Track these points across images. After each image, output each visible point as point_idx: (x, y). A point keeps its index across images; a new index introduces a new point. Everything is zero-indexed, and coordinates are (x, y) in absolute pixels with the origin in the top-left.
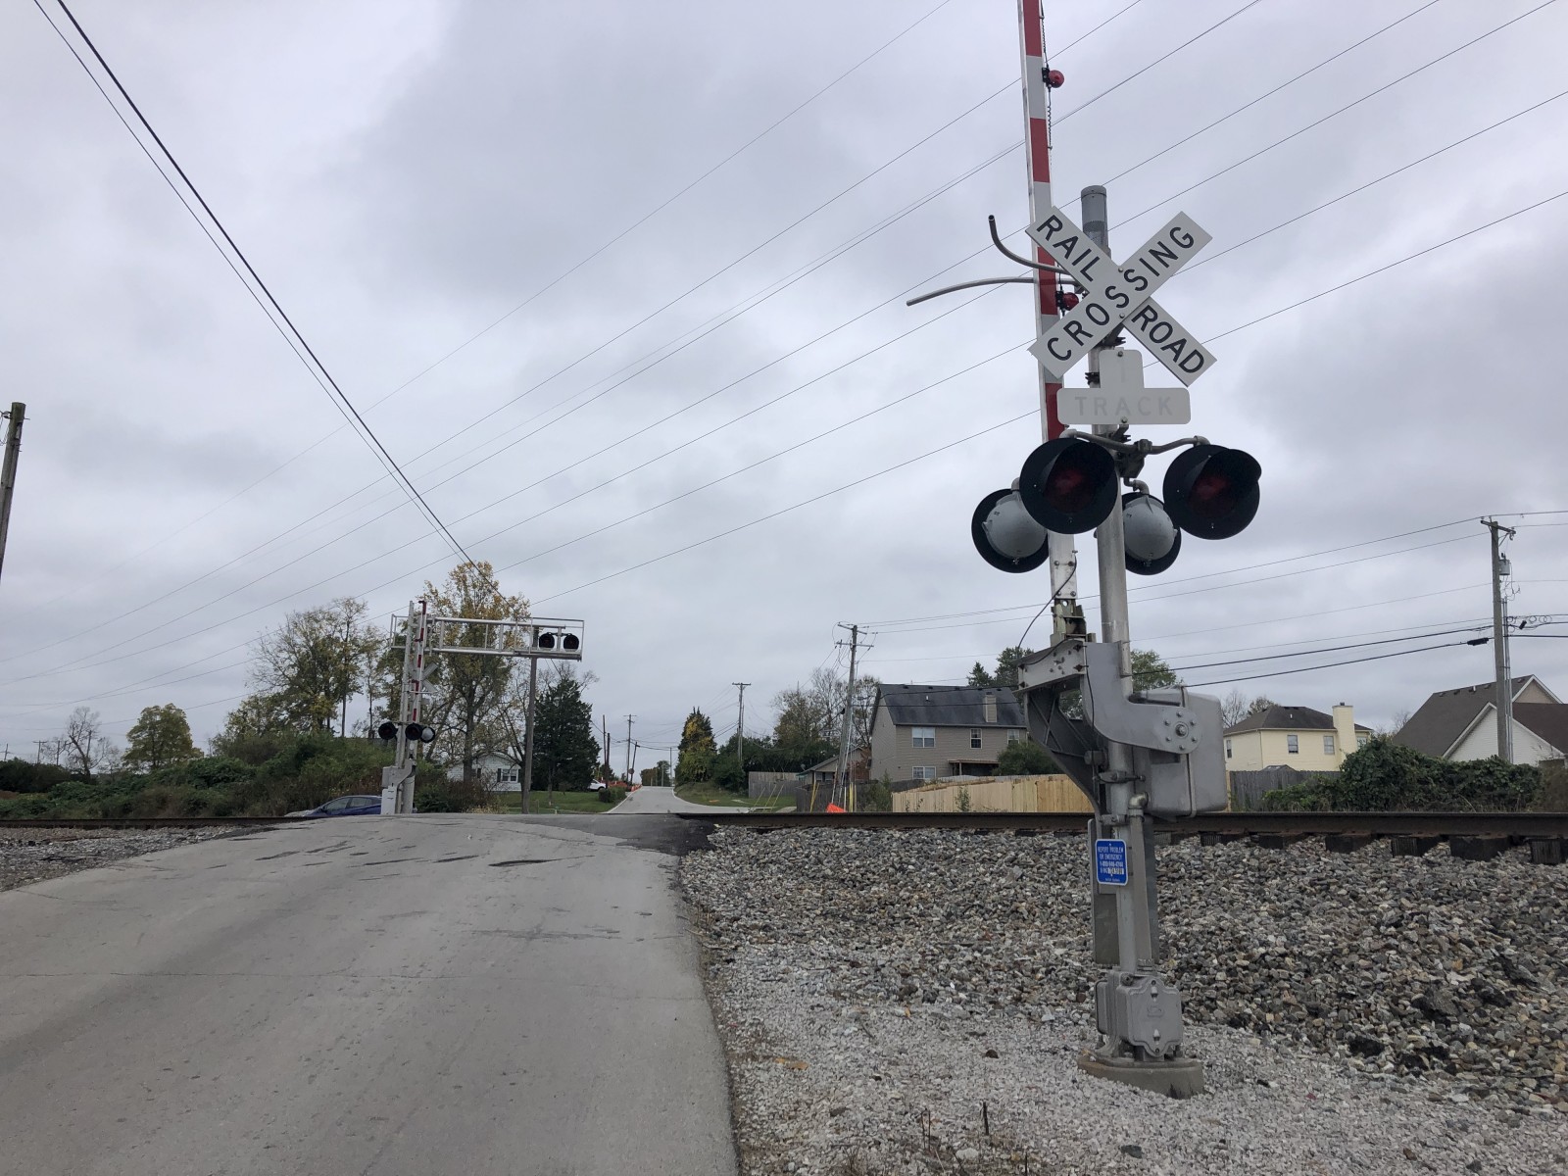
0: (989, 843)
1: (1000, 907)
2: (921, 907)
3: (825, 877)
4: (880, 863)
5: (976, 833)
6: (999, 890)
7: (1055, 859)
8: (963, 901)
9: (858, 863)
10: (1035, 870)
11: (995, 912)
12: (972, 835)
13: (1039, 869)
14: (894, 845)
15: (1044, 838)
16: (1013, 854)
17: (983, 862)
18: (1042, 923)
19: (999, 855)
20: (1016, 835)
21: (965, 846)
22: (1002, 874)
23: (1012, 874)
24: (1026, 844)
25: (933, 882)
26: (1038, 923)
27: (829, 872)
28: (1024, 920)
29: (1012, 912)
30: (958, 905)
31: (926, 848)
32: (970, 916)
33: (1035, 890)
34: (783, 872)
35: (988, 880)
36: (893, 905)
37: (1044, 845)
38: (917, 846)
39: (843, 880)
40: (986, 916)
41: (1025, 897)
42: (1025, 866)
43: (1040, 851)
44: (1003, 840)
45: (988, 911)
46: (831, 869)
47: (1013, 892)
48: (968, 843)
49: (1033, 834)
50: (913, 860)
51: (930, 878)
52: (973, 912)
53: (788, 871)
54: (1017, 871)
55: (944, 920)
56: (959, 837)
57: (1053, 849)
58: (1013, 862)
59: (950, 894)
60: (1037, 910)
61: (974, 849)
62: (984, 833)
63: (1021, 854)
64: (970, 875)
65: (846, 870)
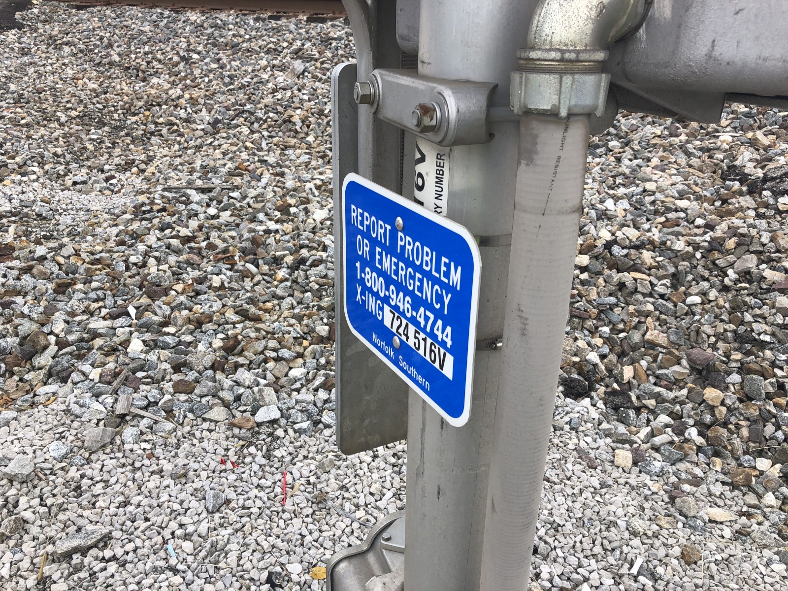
0: (277, 30)
1: (271, 115)
2: (189, 110)
3: (111, 64)
4: (168, 49)
5: (270, 18)
6: (274, 91)
7: (340, 52)
8: (233, 105)
9: (147, 48)
10: (318, 64)
11: (265, 121)
12: (264, 20)
13: (322, 63)
14: (188, 28)
15: (333, 26)
16: (299, 43)
17: (268, 52)
18: (316, 138)
19: (285, 44)
20: (307, 21)
21: (254, 33)
22: (283, 68)
23: (293, 70)
24: (314, 33)
25: (211, 76)
26: (310, 139)
27: (116, 58)
28: (296, 132)
29: (285, 122)
30: (228, 109)
31: (216, 33)
32: (237, 126)
33: (314, 93)
35: (265, 76)
36: (159, 105)
37: (332, 35)
38: (209, 31)
39: (128, 68)
40: (256, 125)
41: (302, 101)
42: (310, 59)
43: (326, 41)
44: (292, 27)
45: (258, 120)
46: (119, 55)
47: (289, 94)
48: (257, 30)
49: (323, 21)
50: (200, 48)
51: (211, 71)
52: (242, 119)
54: (299, 65)
55: (210, 129)
56: (252, 22)
57: (340, 39)
58: (298, 54)
59: (224, 93)
60: (312, 119)
61: (262, 36)
62: (277, 18)
63: (308, 45)
64: (250, 70)
65: (133, 56)
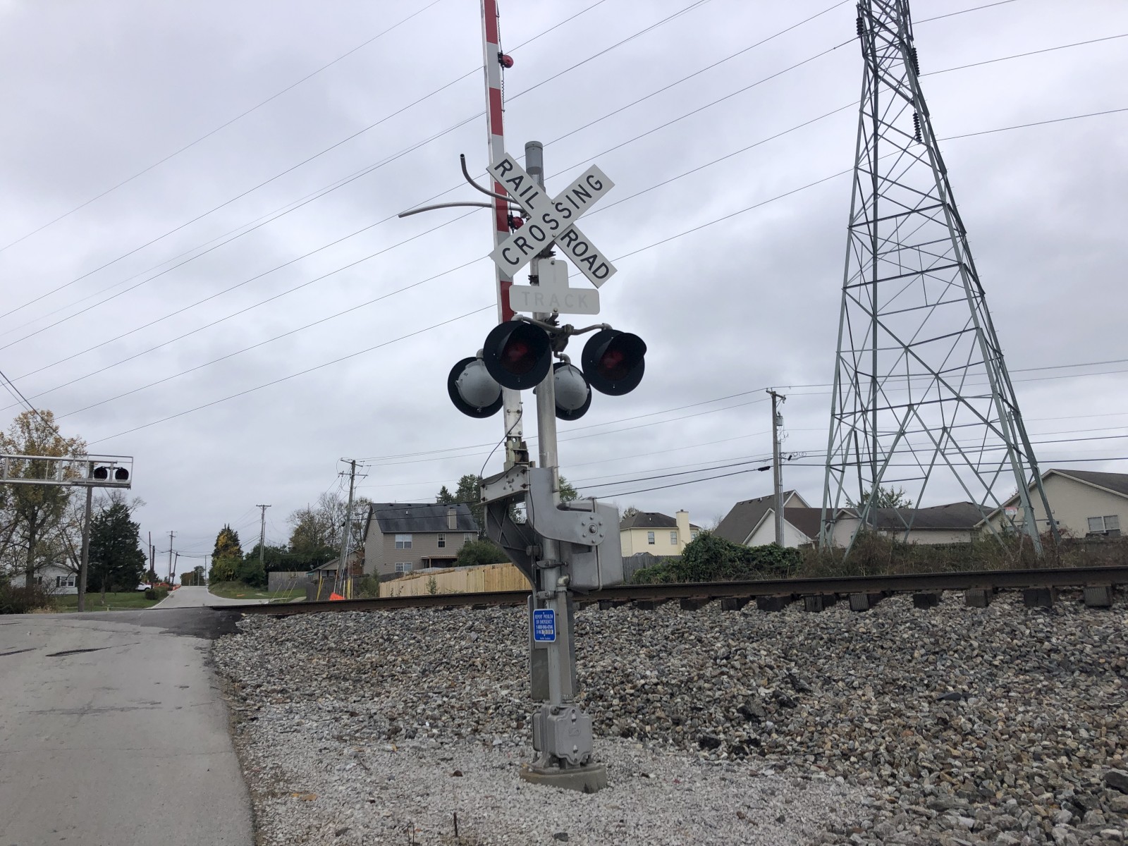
0: (454, 616)
1: (461, 662)
2: (403, 667)
3: (330, 649)
4: (373, 636)
5: (444, 609)
6: (460, 650)
7: (500, 625)
8: (434, 660)
9: (355, 637)
10: (486, 634)
11: (458, 667)
12: (441, 611)
13: (489, 633)
14: (384, 621)
15: (492, 610)
16: (471, 623)
17: (449, 630)
18: (492, 672)
19: (461, 624)
20: (473, 609)
21: (436, 620)
22: (463, 638)
23: (470, 638)
24: (480, 616)
25: (412, 648)
26: (488, 673)
27: (333, 645)
28: (479, 671)
29: (470, 665)
30: (431, 663)
31: (407, 623)
32: (439, 671)
33: (486, 649)
34: (296, 647)
35: (452, 643)
36: (382, 666)
37: (493, 615)
38: (401, 621)
39: (344, 651)
40: (451, 670)
41: (479, 654)
42: (480, 631)
43: (490, 620)
44: (464, 613)
45: (453, 666)
46: (334, 642)
47: (470, 651)
48: (438, 617)
49: (485, 608)
50: (398, 633)
51: (410, 645)
52: (442, 668)
53: (301, 646)
54: (474, 635)
55: (421, 674)
56: (432, 613)
57: (499, 617)
58: (470, 629)
59: (425, 655)
60: (488, 663)
61: (442, 621)
62: (450, 609)
63: (477, 623)
64: (440, 641)
65: (347, 643)
